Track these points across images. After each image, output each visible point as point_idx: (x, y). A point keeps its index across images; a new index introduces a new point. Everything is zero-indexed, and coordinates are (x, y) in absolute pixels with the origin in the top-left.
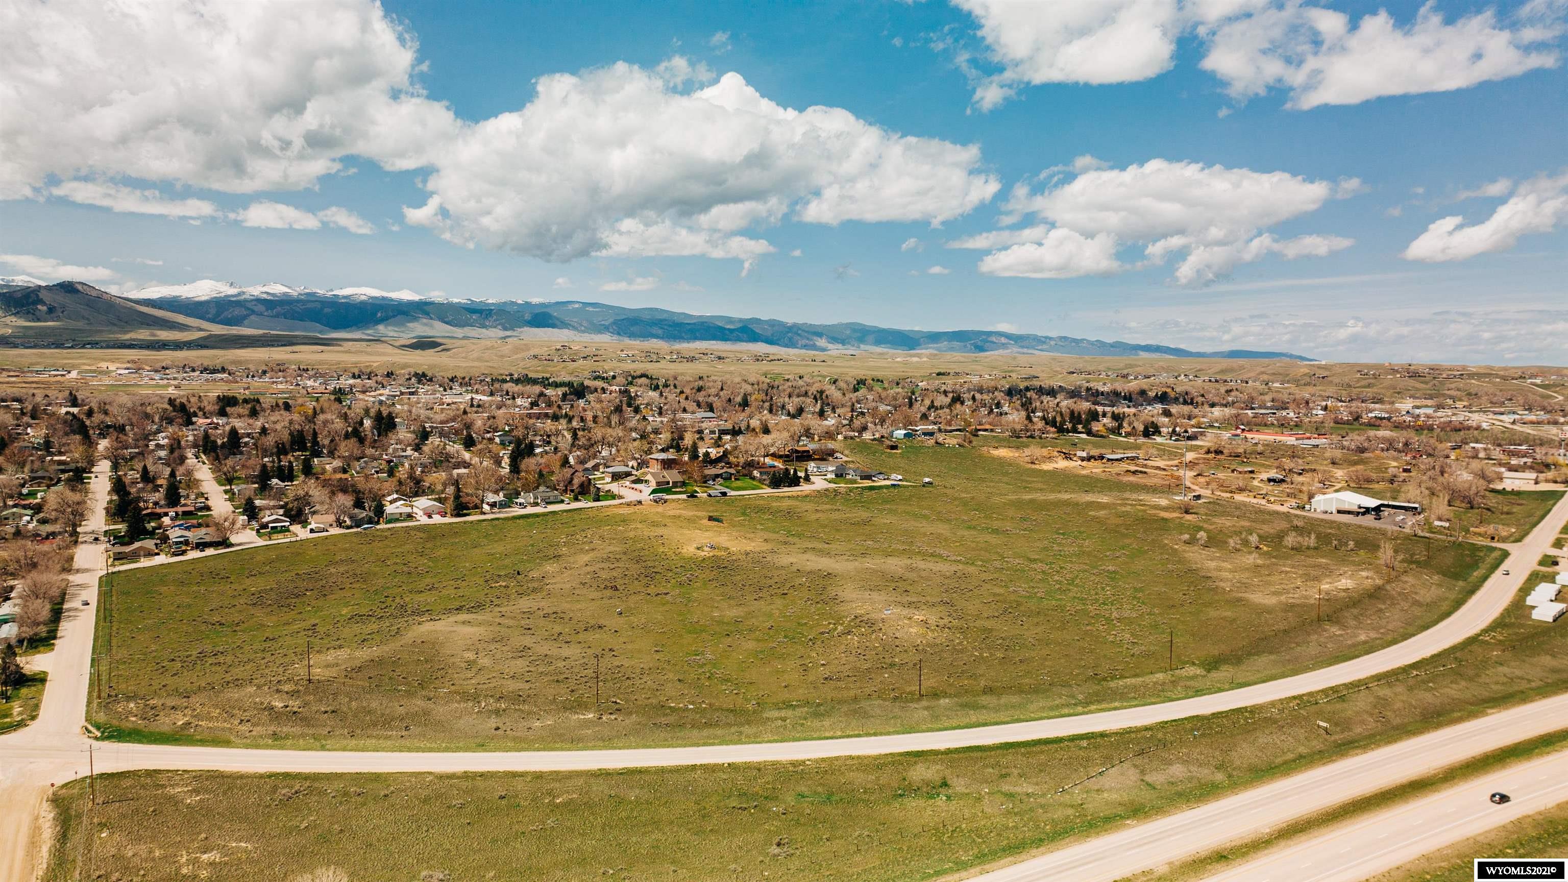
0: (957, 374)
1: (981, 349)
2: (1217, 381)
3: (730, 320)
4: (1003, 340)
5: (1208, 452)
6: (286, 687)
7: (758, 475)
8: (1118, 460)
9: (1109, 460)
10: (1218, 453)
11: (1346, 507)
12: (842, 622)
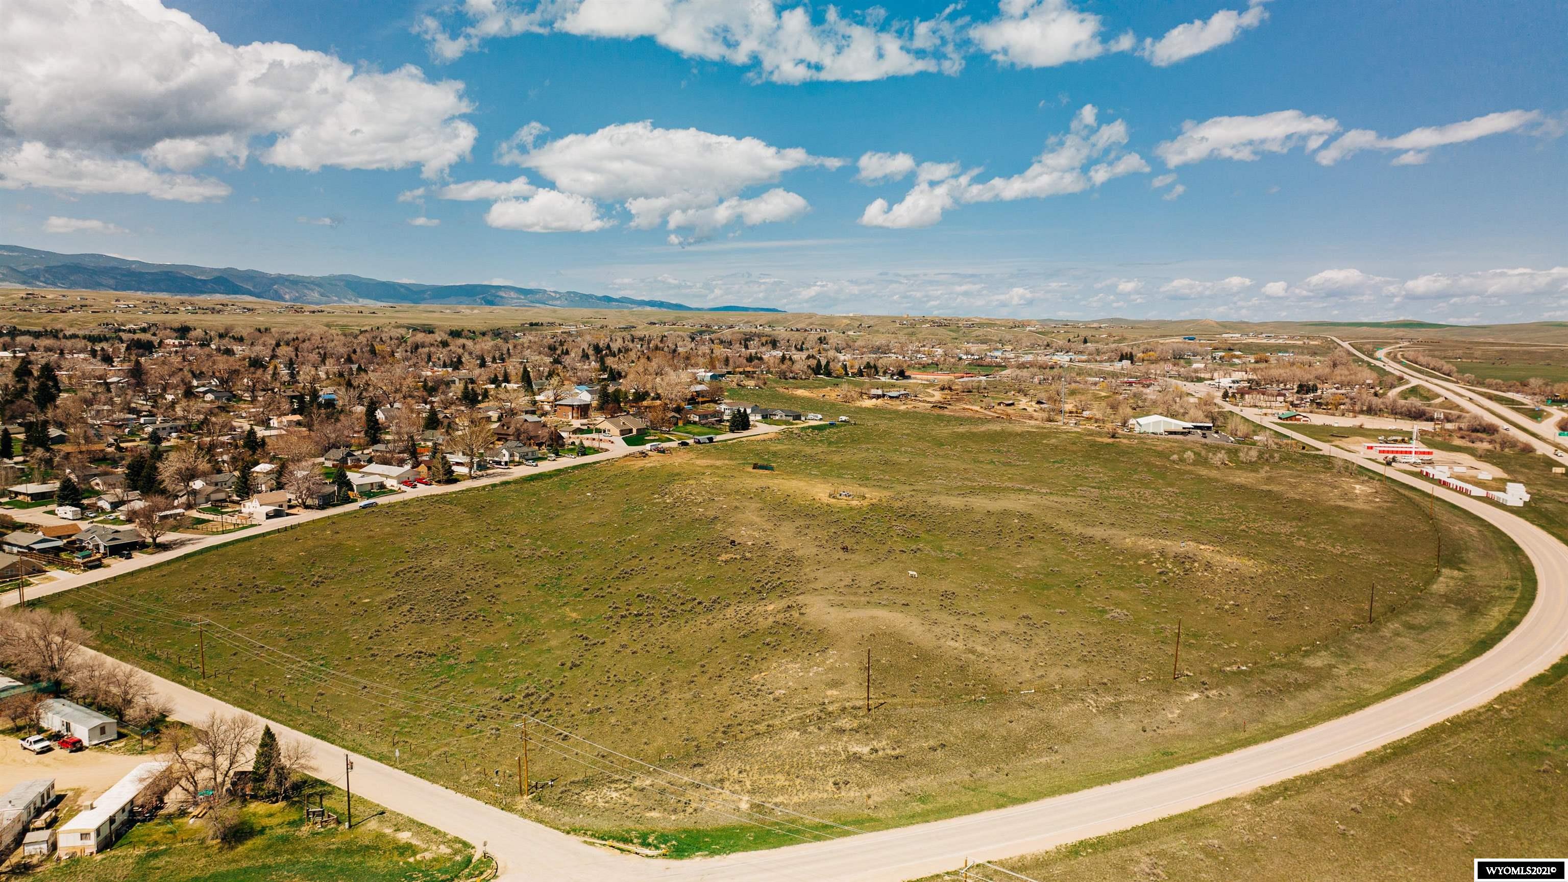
0: (552, 324)
1: (491, 303)
2: (798, 330)
3: (202, 270)
5: (943, 389)
6: (845, 722)
7: (697, 419)
8: (897, 397)
9: (891, 397)
10: (950, 389)
11: (1173, 429)
12: (1158, 561)
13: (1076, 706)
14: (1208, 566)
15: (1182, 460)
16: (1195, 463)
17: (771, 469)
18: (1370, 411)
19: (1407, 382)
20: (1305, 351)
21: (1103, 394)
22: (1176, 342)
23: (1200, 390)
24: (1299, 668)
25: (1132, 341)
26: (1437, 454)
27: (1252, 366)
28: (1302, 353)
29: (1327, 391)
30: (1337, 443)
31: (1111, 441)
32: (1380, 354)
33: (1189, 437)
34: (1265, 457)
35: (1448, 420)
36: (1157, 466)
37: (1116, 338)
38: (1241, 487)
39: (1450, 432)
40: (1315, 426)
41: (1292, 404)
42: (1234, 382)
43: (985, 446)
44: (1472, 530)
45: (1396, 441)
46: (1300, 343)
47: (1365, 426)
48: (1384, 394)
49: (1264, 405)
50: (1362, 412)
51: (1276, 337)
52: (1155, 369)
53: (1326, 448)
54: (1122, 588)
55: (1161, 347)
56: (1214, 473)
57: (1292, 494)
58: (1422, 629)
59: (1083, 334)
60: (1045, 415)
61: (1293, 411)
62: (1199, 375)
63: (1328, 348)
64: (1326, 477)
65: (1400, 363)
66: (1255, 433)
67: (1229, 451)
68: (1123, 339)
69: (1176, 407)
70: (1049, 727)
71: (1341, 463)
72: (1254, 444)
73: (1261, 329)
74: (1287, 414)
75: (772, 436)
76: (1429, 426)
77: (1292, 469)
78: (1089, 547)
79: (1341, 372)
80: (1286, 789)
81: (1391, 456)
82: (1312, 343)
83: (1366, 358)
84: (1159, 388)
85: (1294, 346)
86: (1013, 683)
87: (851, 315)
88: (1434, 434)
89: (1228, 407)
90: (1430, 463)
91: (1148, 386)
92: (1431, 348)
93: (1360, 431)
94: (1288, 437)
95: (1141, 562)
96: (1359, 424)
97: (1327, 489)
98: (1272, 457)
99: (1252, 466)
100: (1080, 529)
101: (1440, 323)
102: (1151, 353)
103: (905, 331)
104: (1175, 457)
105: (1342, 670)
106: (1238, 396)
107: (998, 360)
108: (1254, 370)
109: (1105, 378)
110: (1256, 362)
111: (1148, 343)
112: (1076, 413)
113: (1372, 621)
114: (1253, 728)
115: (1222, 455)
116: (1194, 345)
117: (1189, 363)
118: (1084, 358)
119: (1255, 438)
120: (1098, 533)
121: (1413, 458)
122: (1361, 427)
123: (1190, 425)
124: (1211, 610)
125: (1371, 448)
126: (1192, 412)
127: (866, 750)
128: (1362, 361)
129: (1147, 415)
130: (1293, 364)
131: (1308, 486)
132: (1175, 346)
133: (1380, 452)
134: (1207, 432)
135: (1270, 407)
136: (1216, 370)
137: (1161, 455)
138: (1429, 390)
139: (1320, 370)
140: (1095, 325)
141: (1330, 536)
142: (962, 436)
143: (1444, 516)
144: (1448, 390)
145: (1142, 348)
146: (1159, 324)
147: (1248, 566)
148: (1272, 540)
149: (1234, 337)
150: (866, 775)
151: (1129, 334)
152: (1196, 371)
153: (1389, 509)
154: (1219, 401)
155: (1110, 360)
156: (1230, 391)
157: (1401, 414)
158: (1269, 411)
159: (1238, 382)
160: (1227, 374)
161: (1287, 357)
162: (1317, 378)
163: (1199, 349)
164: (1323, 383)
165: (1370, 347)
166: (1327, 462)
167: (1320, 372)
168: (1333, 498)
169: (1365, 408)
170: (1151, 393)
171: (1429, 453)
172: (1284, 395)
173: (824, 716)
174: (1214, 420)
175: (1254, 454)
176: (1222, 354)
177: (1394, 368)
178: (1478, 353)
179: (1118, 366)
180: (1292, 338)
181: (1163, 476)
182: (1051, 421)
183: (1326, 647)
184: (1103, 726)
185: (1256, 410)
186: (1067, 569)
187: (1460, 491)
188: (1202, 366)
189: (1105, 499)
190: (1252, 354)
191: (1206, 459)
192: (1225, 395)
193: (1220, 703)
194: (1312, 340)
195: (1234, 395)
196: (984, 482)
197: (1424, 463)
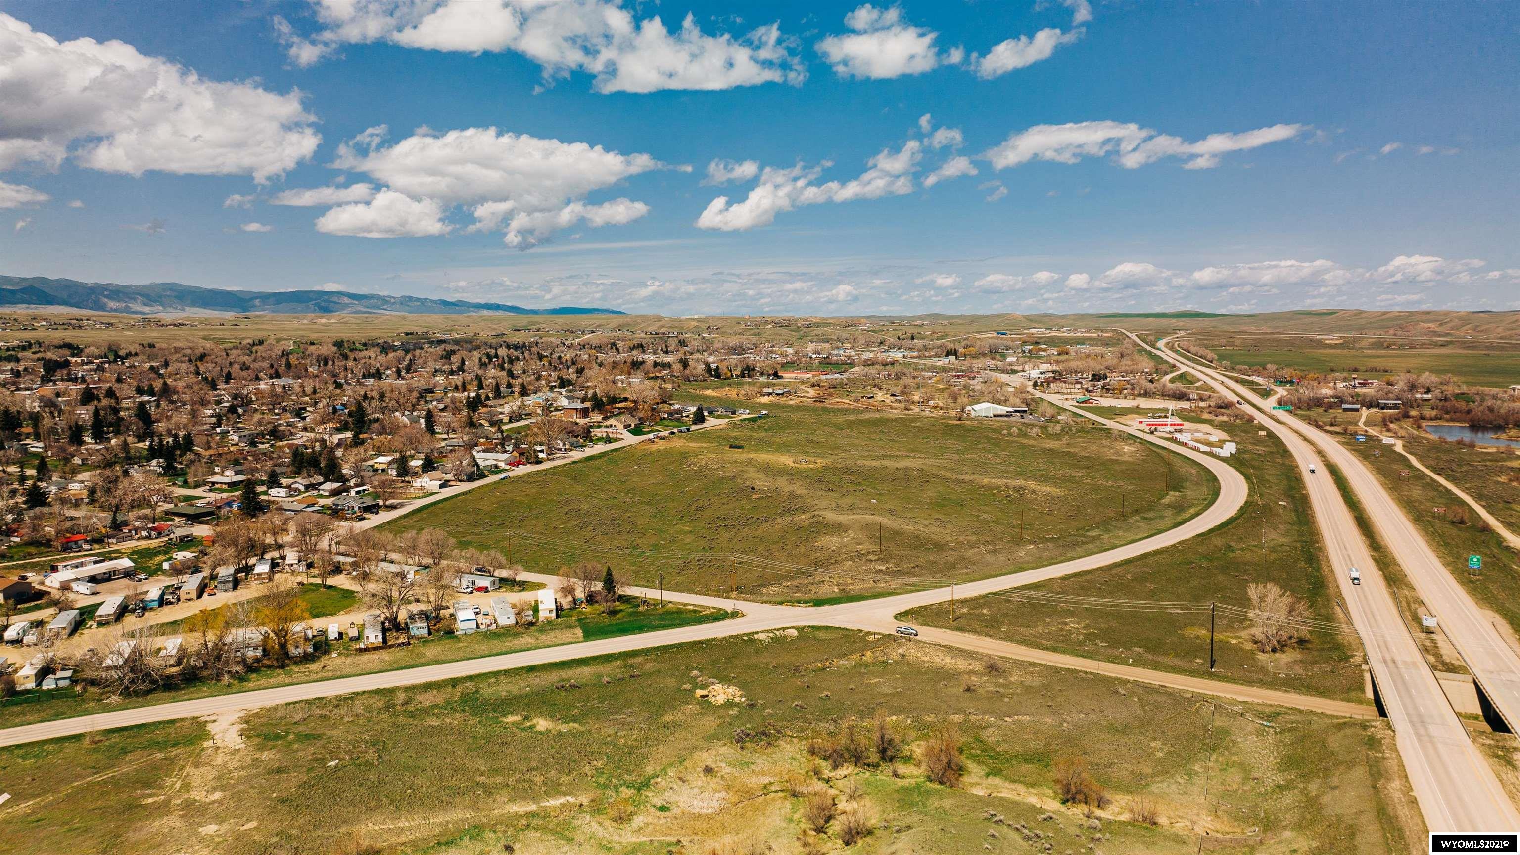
0: (427, 333)
1: (325, 310)
4: (346, 300)
5: (813, 386)
6: (871, 557)
7: (666, 416)
8: (782, 394)
9: (778, 395)
10: (819, 386)
11: (999, 412)
12: (1004, 490)
13: (976, 550)
14: (1033, 492)
15: (1010, 434)
16: (1019, 436)
17: (742, 447)
18: (1147, 394)
19: (1179, 369)
20: (1099, 343)
21: (941, 387)
22: (989, 338)
23: (1015, 380)
24: (1084, 536)
25: (953, 337)
26: (1187, 425)
27: (1056, 358)
28: (1097, 345)
29: (1114, 379)
30: (1118, 419)
31: (958, 422)
32: (1161, 344)
33: (1011, 418)
34: (1066, 430)
35: (1202, 399)
36: (993, 439)
37: (939, 335)
38: (1050, 450)
39: (1202, 409)
40: (1103, 407)
41: (1087, 390)
42: (1041, 373)
43: (873, 429)
44: (1194, 471)
45: (1160, 417)
46: (1095, 335)
47: (1141, 406)
48: (1158, 380)
49: (1065, 391)
50: (1140, 395)
51: (1075, 331)
52: (977, 364)
53: (1110, 424)
54: (986, 505)
55: (979, 343)
56: (1031, 442)
57: (1083, 454)
58: (1151, 519)
59: (911, 331)
60: (903, 405)
61: (1088, 396)
62: (1013, 367)
63: (1118, 340)
64: (1107, 442)
65: (1176, 352)
66: (1059, 414)
67: (1041, 427)
68: (944, 336)
69: (999, 396)
70: (964, 558)
71: (1116, 432)
72: (1058, 422)
73: (1063, 322)
74: (1083, 398)
75: (724, 426)
76: (1185, 405)
77: (1084, 438)
78: (963, 485)
79: (1126, 362)
80: (1075, 575)
81: (1153, 427)
82: (1105, 335)
83: (1149, 348)
84: (982, 380)
85: (1090, 339)
86: (943, 542)
87: (696, 317)
88: (1191, 410)
89: (1038, 394)
90: (1180, 431)
91: (974, 378)
92: (1202, 337)
93: (1137, 410)
94: (1082, 416)
95: (995, 492)
96: (1136, 405)
97: (1106, 450)
98: (1071, 430)
99: (1057, 437)
100: (955, 476)
101: (1217, 313)
102: (971, 349)
103: (751, 332)
104: (1005, 432)
105: (1106, 536)
106: (1045, 385)
107: (843, 358)
108: (1057, 362)
109: (936, 372)
110: (1059, 354)
111: (967, 339)
112: (924, 402)
113: (1124, 516)
114: (1060, 559)
115: (1036, 430)
116: (1005, 340)
117: (1004, 357)
118: (915, 354)
119: (1059, 417)
120: (967, 477)
121: (1168, 429)
122: (1137, 407)
123: (1011, 409)
124: (1037, 513)
125: (1141, 422)
126: (1013, 400)
127: (884, 568)
128: (1145, 350)
129: (978, 403)
130: (1088, 356)
131: (1094, 448)
132: (991, 341)
133: (1148, 425)
134: (1024, 415)
135: (1070, 394)
136: (1026, 363)
137: (994, 431)
138: (1193, 376)
139: (1110, 361)
140: (918, 322)
141: (1106, 477)
142: (853, 422)
143: (1177, 462)
144: (1207, 375)
145: (963, 344)
146: (974, 319)
147: (1056, 492)
148: (1071, 480)
149: (1039, 331)
150: (887, 577)
151: (951, 331)
152: (1011, 364)
153: (1143, 460)
154: (1030, 389)
155: (937, 356)
156: (1039, 381)
157: (1168, 396)
158: (1069, 396)
159: (1044, 373)
160: (1036, 366)
161: (1084, 349)
162: (1107, 368)
163: (1010, 343)
164: (1113, 372)
165: (1152, 338)
166: (1108, 432)
167: (1109, 363)
168: (1110, 454)
169: (1142, 392)
170: (976, 384)
171: (1181, 425)
172: (1081, 383)
173: (860, 555)
174: (1028, 405)
175: (1058, 428)
176: (1031, 347)
177: (1169, 356)
178: (1238, 342)
179: (944, 361)
180: (1088, 331)
181: (996, 445)
182: (907, 409)
183: (1098, 528)
184: (989, 558)
185: (1059, 396)
186: (953, 497)
187: (1195, 449)
188: (1014, 359)
189: (964, 460)
190: (1055, 346)
191: (1026, 433)
192: (1035, 385)
193: (1044, 550)
194: (1105, 333)
195: (1042, 385)
196: (882, 452)
197: (1176, 431)
